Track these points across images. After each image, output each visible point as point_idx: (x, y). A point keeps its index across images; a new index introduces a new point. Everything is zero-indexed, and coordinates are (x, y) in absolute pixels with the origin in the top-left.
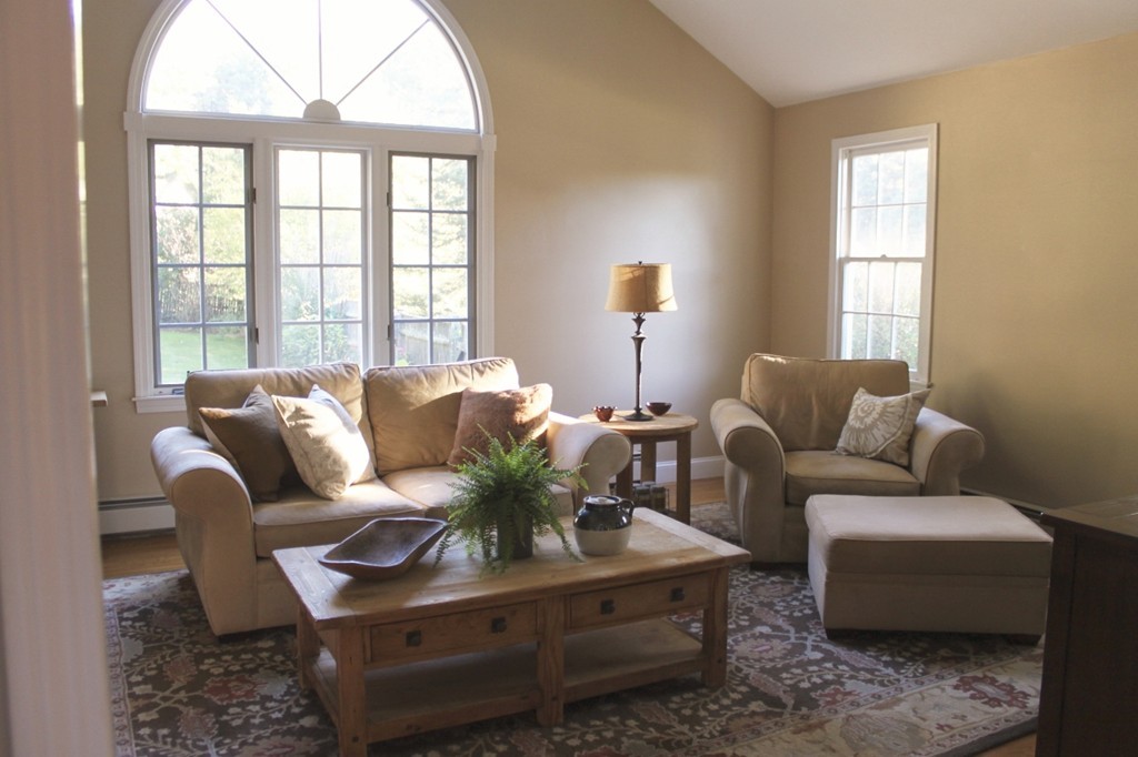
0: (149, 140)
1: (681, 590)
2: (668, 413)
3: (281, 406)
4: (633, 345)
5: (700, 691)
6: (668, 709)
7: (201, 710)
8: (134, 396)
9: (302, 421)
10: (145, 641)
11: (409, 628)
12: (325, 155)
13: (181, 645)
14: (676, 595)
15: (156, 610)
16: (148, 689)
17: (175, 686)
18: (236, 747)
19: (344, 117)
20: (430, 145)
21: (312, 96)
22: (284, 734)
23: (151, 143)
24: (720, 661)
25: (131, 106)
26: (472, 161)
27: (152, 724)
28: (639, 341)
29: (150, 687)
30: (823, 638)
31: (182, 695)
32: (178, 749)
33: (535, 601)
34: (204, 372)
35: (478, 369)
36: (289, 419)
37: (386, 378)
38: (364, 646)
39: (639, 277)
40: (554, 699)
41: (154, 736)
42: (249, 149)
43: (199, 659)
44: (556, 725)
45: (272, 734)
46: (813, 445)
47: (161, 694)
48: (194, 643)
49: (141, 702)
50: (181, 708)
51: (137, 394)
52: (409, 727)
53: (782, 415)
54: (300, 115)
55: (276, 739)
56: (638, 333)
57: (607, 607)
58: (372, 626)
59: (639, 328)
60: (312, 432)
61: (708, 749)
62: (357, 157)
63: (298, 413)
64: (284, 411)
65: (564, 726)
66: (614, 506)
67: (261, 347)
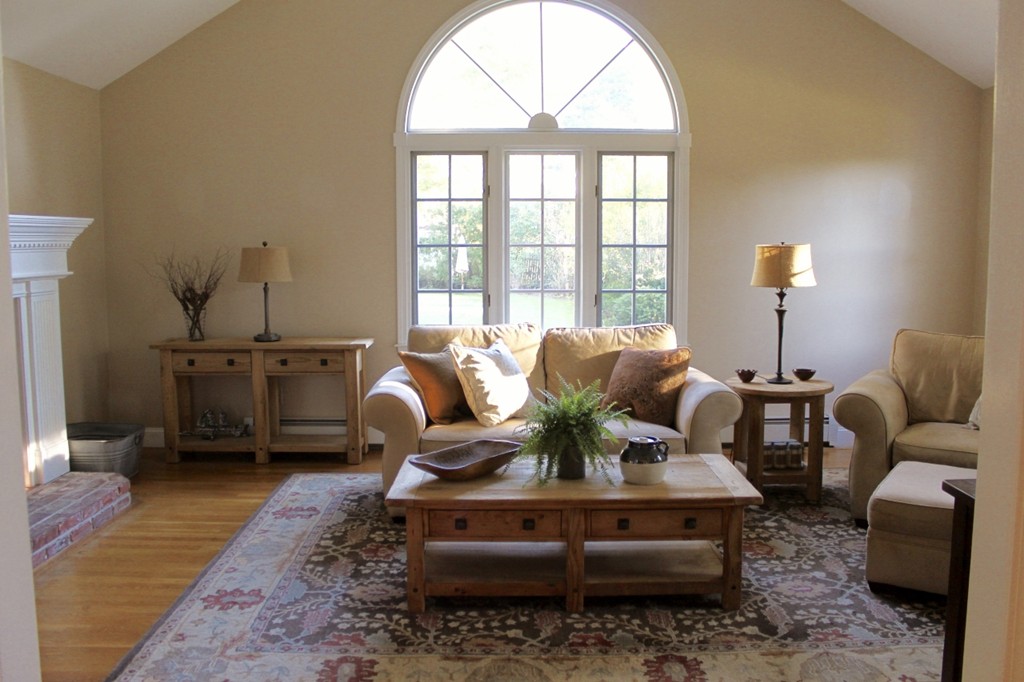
0: (412, 152)
1: (694, 520)
2: (813, 378)
3: (456, 353)
4: (776, 316)
5: (713, 610)
6: (674, 617)
7: (350, 560)
8: (397, 343)
9: (471, 366)
10: (349, 515)
11: (459, 515)
12: (547, 157)
13: (369, 520)
14: (689, 523)
15: (371, 496)
16: (329, 543)
17: (347, 544)
18: (354, 585)
19: (561, 125)
20: (634, 144)
21: (535, 110)
22: (388, 583)
23: (414, 155)
24: (734, 588)
25: (398, 128)
26: (671, 155)
27: (317, 563)
28: (781, 313)
29: (331, 542)
30: (866, 589)
31: (348, 549)
32: (320, 580)
33: (561, 511)
34: (450, 327)
35: (640, 333)
36: (463, 363)
37: (560, 337)
38: (423, 525)
39: (775, 256)
40: (575, 591)
41: (312, 571)
42: (485, 154)
43: (373, 531)
44: (576, 612)
45: (382, 582)
46: (950, 417)
47: (334, 547)
48: (377, 521)
49: (321, 550)
50: (340, 557)
51: (399, 341)
52: (457, 590)
53: (920, 387)
54: (526, 126)
55: (383, 586)
56: (781, 306)
57: (623, 524)
58: (430, 510)
59: (781, 301)
60: (478, 375)
61: (678, 650)
62: (573, 158)
63: (469, 359)
64: (458, 356)
65: (583, 614)
66: (651, 444)
67: (492, 309)
